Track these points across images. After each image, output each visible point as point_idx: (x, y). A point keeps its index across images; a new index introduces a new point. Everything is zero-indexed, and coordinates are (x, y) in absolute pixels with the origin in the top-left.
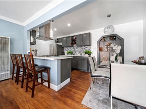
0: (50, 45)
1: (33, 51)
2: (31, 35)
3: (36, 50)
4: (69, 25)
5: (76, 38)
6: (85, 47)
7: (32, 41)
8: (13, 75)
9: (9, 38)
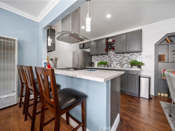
0: (73, 52)
1: (52, 60)
2: (48, 36)
3: (56, 59)
4: (109, 16)
5: (114, 41)
6: (129, 55)
7: (50, 45)
8: (21, 100)
9: (16, 39)
